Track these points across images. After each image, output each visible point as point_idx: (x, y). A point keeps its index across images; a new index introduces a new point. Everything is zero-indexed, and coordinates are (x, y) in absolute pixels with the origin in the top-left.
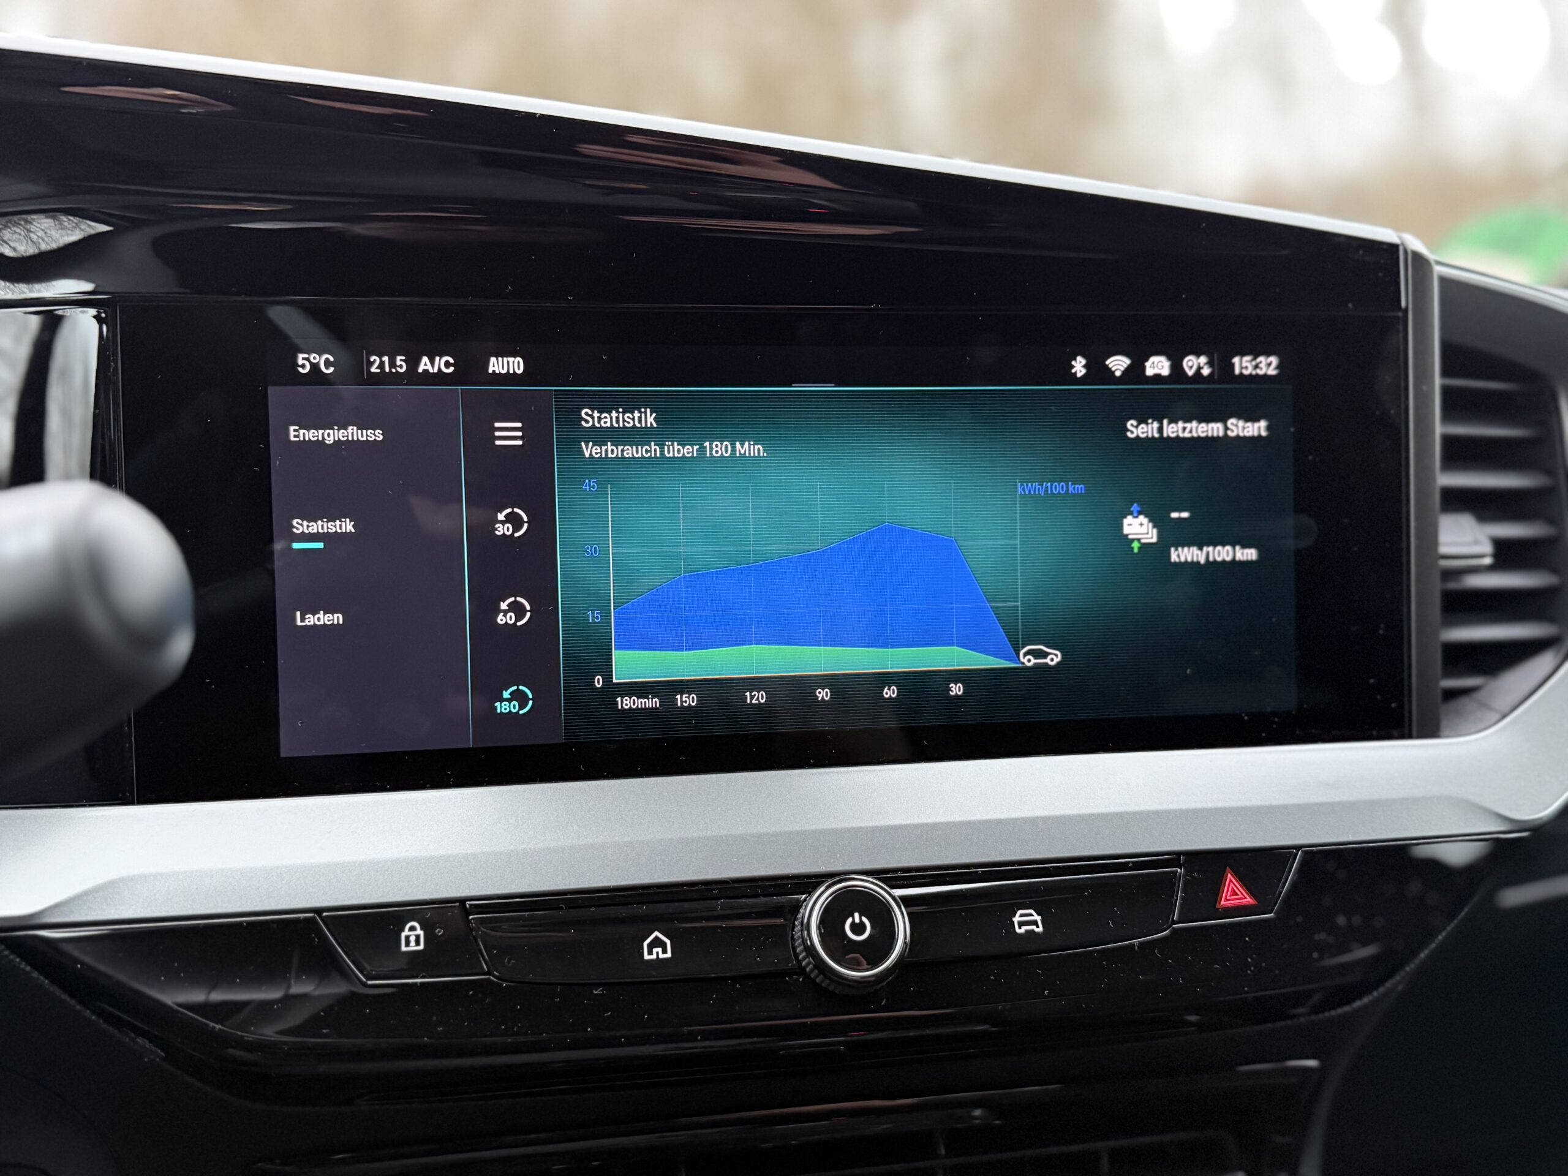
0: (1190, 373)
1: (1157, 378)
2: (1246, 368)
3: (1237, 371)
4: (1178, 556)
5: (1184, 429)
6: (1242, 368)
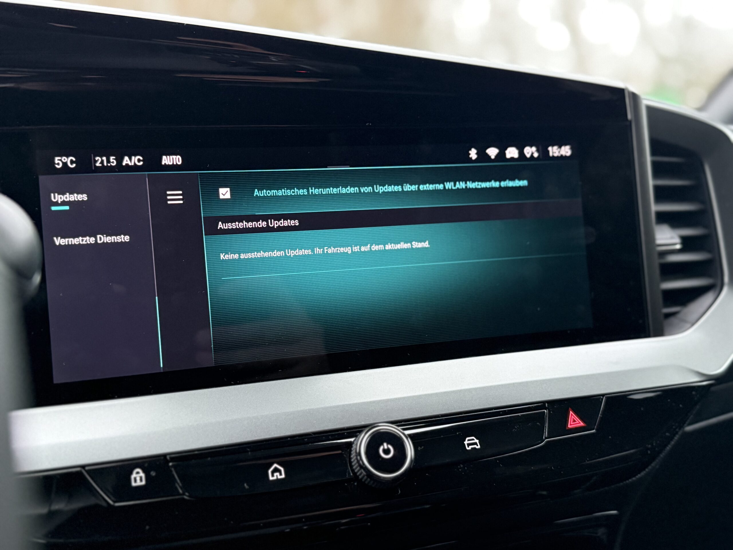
0: (528, 156)
1: (512, 159)
3: (551, 154)
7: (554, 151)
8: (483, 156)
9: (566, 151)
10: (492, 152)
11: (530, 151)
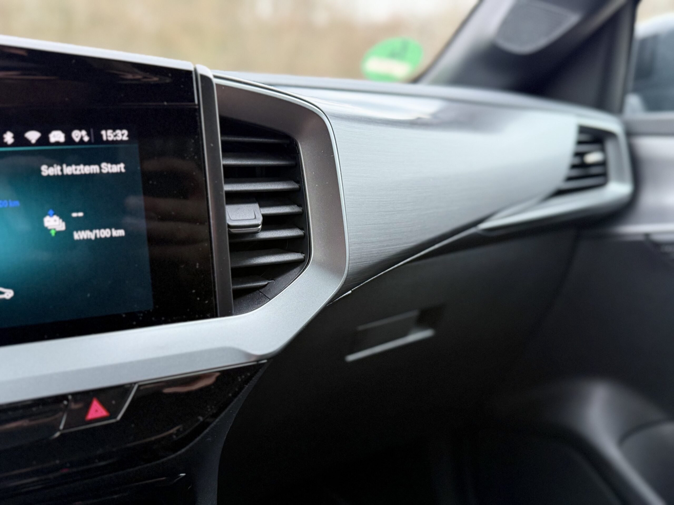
0: (77, 140)
1: (57, 143)
2: (110, 136)
3: (105, 138)
4: (79, 236)
5: (76, 170)
6: (107, 136)
8: (21, 140)
9: (122, 135)
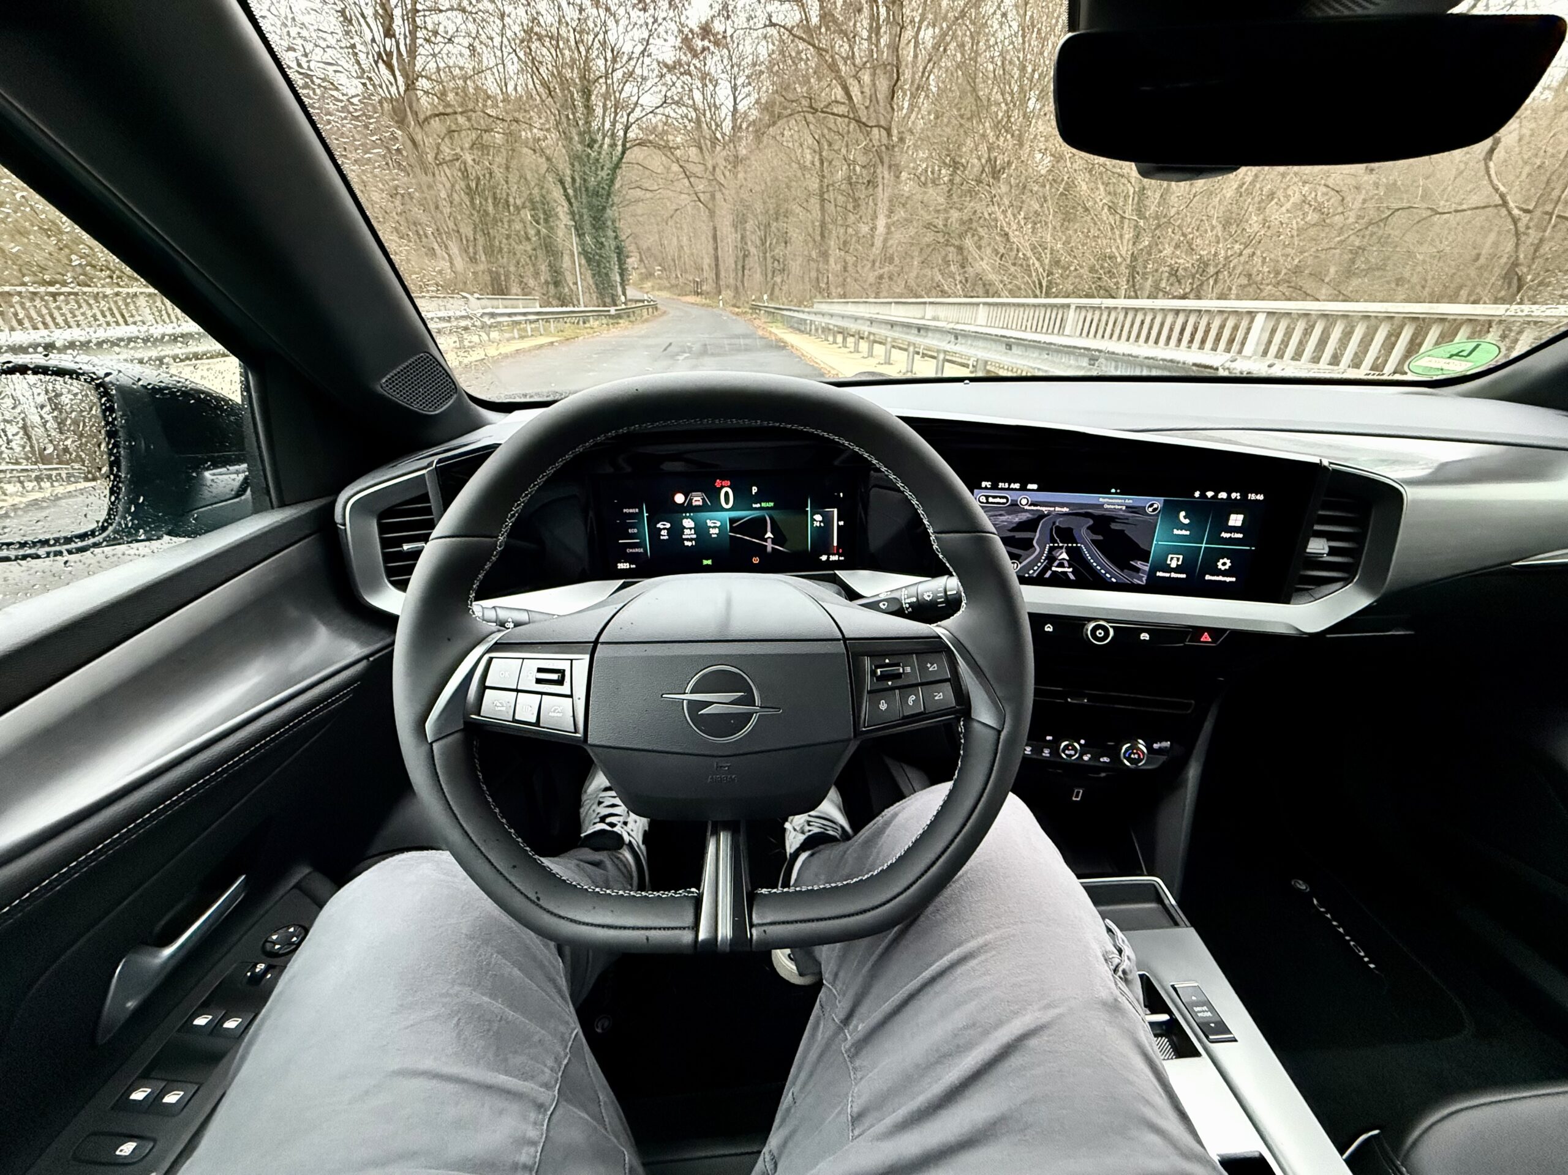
1: (1222, 500)
7: (1252, 497)
8: (1203, 495)
9: (1260, 497)
10: (1210, 494)
11: (1234, 495)
